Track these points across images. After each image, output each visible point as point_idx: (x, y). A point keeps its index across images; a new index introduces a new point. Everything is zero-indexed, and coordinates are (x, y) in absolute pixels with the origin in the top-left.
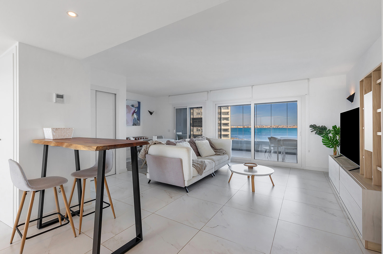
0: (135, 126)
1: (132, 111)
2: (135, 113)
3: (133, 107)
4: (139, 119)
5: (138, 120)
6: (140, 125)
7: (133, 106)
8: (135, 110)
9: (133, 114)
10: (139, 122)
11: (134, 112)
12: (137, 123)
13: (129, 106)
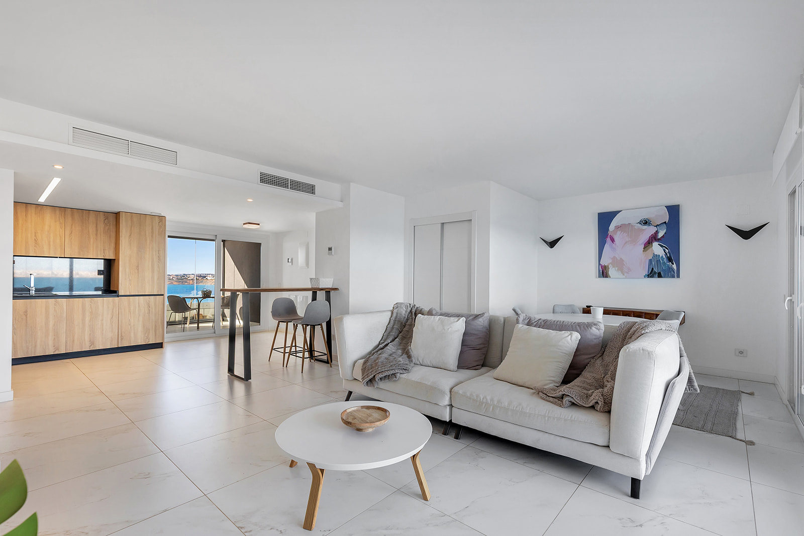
0: (656, 281)
1: (645, 237)
2: (658, 240)
3: (645, 227)
4: (673, 256)
5: (670, 259)
6: (678, 276)
7: (646, 222)
8: (657, 232)
9: (648, 244)
10: (674, 266)
11: (654, 238)
12: (664, 270)
13: (632, 226)
